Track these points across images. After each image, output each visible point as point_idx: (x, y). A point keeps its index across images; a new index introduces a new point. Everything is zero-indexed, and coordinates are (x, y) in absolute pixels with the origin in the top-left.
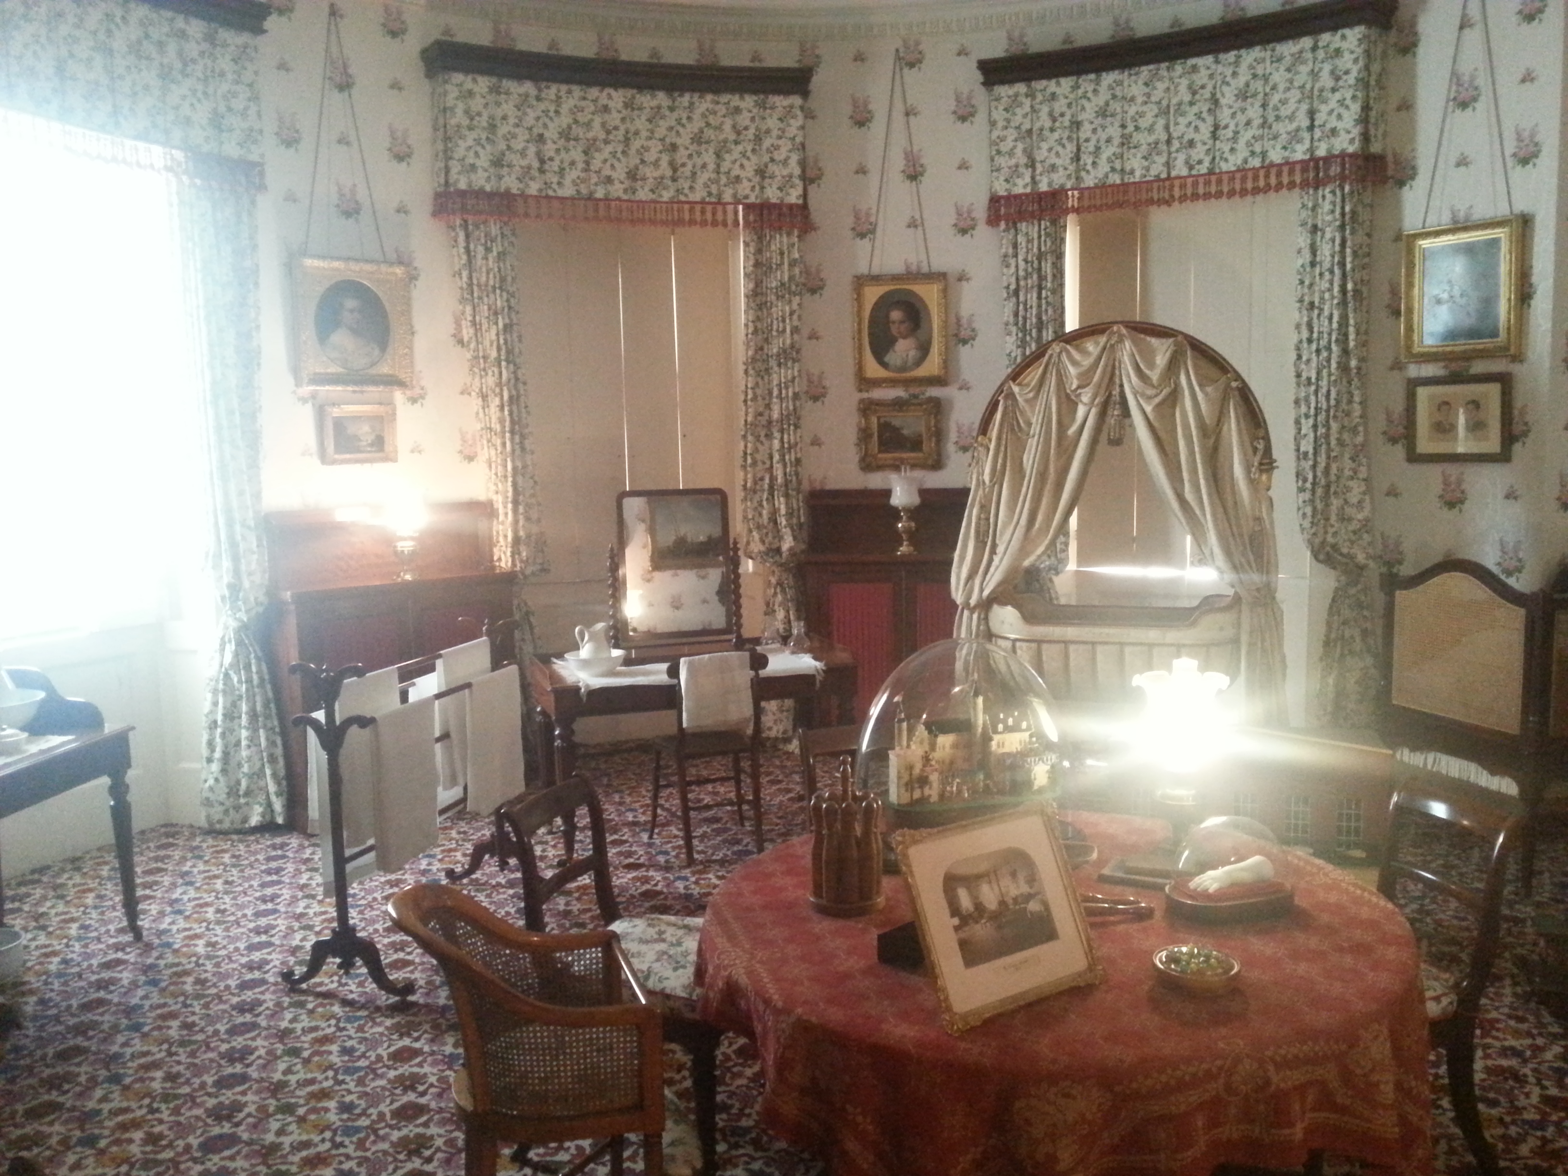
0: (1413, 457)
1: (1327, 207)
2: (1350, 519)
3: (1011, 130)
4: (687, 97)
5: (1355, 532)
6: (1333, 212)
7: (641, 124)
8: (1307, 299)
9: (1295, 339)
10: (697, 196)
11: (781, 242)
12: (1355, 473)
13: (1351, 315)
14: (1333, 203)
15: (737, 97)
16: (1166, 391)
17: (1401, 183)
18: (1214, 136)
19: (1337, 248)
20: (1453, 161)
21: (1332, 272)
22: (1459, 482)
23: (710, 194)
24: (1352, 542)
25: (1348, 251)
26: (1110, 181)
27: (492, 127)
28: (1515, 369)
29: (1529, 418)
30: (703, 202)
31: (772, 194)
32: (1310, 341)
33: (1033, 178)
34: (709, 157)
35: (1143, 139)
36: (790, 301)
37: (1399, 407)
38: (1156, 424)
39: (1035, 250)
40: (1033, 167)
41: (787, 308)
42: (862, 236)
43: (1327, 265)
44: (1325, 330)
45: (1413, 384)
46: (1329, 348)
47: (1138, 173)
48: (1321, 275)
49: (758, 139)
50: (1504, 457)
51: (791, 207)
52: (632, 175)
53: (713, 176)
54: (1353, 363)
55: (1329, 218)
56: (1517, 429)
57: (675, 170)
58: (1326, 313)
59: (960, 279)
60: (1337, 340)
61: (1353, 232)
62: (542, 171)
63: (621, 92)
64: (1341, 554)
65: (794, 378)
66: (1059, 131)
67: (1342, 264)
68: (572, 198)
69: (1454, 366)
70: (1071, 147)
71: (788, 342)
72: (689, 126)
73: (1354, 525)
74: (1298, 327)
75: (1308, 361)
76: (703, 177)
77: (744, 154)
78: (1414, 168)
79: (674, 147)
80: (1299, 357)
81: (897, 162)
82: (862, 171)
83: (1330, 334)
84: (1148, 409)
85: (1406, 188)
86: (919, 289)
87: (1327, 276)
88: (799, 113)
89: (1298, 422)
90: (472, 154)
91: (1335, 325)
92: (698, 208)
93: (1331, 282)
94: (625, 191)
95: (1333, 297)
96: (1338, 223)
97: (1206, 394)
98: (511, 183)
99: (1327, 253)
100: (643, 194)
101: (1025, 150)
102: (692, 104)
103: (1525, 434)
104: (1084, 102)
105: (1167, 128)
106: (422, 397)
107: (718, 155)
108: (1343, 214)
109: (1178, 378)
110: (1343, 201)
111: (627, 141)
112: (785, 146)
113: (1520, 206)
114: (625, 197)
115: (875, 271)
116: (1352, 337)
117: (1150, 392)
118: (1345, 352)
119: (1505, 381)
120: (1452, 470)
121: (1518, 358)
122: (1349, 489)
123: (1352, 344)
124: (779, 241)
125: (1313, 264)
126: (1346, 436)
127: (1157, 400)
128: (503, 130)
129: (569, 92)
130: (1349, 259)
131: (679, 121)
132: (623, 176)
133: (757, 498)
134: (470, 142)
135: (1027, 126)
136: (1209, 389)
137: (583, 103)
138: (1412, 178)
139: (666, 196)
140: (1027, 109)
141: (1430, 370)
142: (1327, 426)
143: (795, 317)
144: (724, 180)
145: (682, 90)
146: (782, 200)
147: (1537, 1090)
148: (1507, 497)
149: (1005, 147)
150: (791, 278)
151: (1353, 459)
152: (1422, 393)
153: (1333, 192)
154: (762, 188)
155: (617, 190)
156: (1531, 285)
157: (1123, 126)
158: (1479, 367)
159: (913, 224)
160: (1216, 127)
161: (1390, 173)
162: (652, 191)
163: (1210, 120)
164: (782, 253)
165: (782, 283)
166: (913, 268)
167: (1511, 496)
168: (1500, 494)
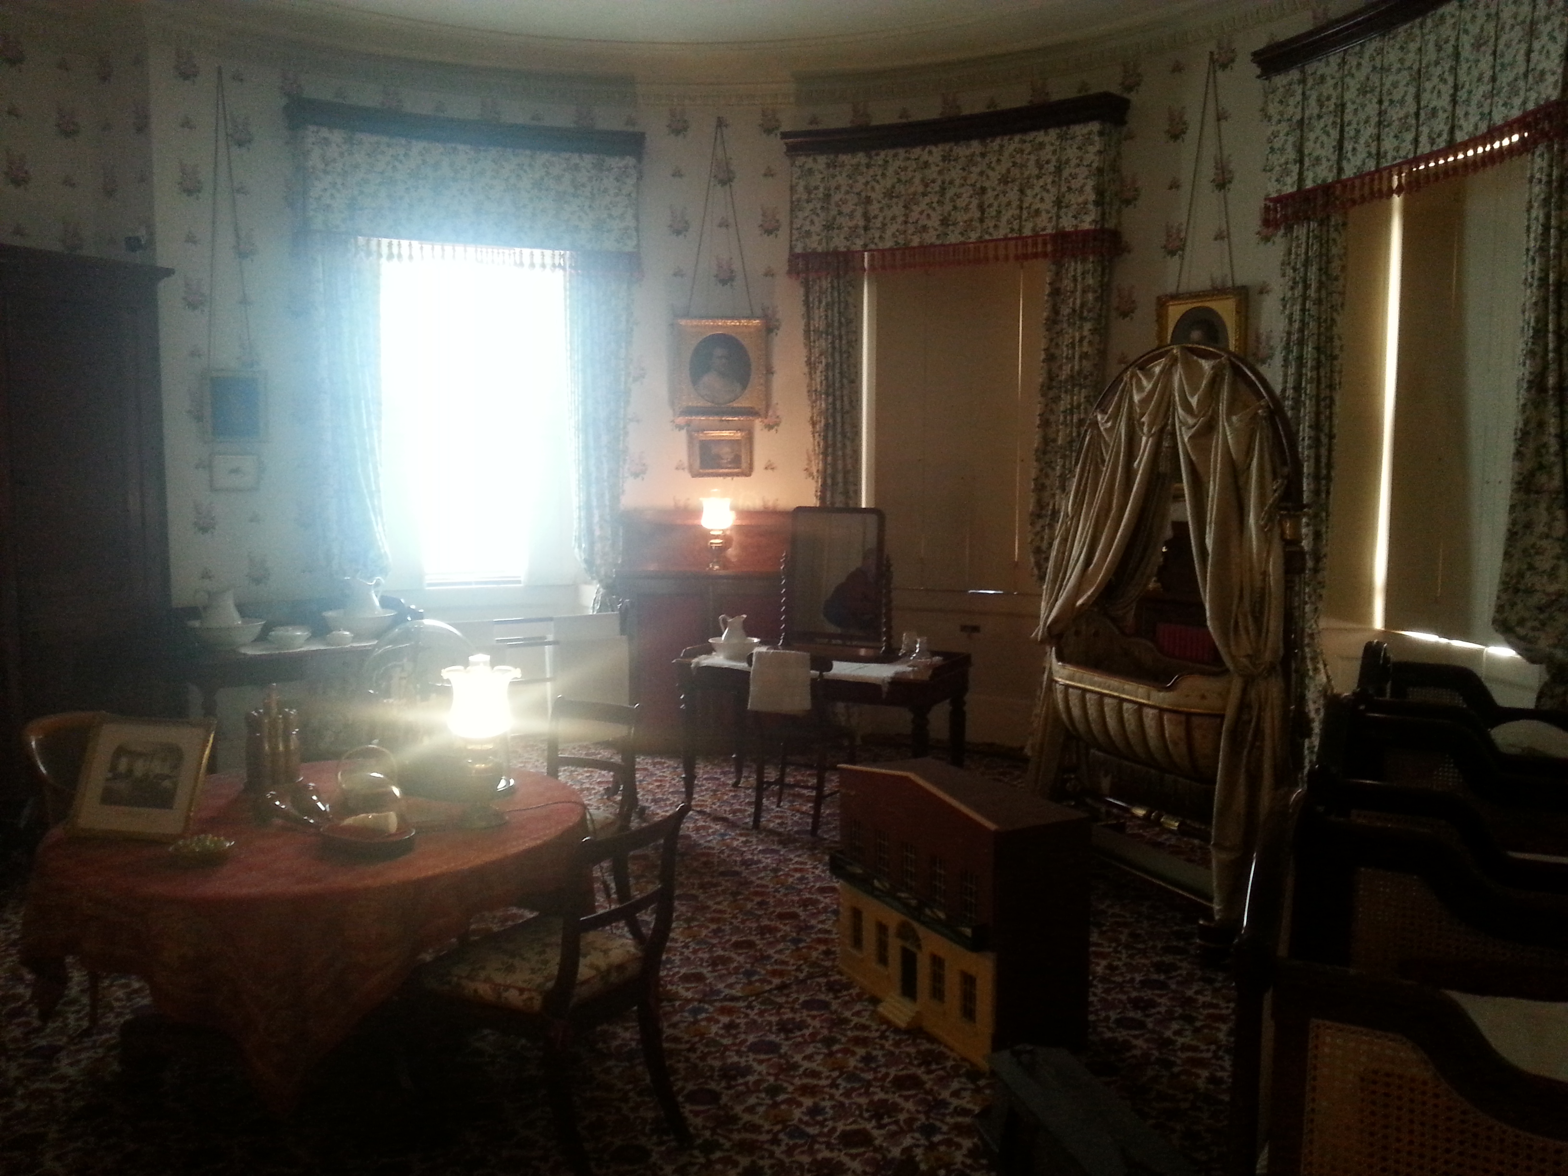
2: (1530, 591)
3: (1284, 124)
4: (998, 141)
6: (1539, 181)
7: (956, 174)
10: (1000, 234)
11: (1075, 270)
13: (1551, 318)
14: (1542, 169)
15: (1042, 133)
16: (1203, 420)
18: (1454, 101)
19: (1542, 229)
23: (1012, 230)
25: (1552, 232)
26: (1366, 169)
27: (827, 197)
30: (1006, 239)
31: (1068, 223)
33: (1301, 173)
34: (1013, 195)
35: (1395, 114)
36: (1081, 328)
38: (1194, 458)
39: (1303, 256)
40: (1301, 162)
41: (1077, 335)
42: (1172, 253)
47: (1389, 156)
49: (1059, 170)
51: (1086, 233)
52: (945, 222)
53: (1017, 212)
57: (983, 212)
59: (1261, 292)
62: (866, 228)
63: (940, 147)
65: (1079, 405)
66: (1326, 118)
67: (1545, 250)
68: (891, 249)
70: (1335, 134)
71: (1077, 368)
72: (998, 168)
73: (1536, 599)
76: (1007, 215)
77: (1044, 188)
79: (983, 190)
81: (1208, 171)
82: (1175, 185)
88: (1097, 138)
90: (808, 222)
92: (1002, 244)
94: (938, 236)
96: (1543, 196)
97: (1231, 424)
98: (839, 243)
100: (954, 238)
101: (1294, 145)
102: (1001, 146)
104: (1348, 80)
105: (1418, 98)
106: (777, 424)
107: (1022, 191)
108: (1550, 183)
109: (1218, 404)
110: (1551, 167)
111: (943, 190)
112: (1083, 172)
114: (938, 242)
115: (1183, 289)
118: (1544, 366)
124: (1074, 268)
126: (1537, 478)
127: (1195, 430)
128: (836, 197)
129: (895, 155)
130: (1552, 242)
131: (989, 166)
132: (937, 224)
133: (1041, 522)
134: (807, 213)
135: (1298, 117)
136: (1234, 419)
137: (908, 163)
139: (974, 236)
140: (1299, 97)
143: (1085, 343)
144: (1025, 214)
145: (994, 135)
146: (1076, 227)
149: (1277, 144)
150: (1083, 305)
154: (1059, 217)
155: (931, 238)
157: (1380, 102)
159: (1219, 237)
160: (1456, 88)
162: (962, 234)
163: (1450, 80)
164: (1075, 279)
165: (1074, 310)
166: (1218, 283)
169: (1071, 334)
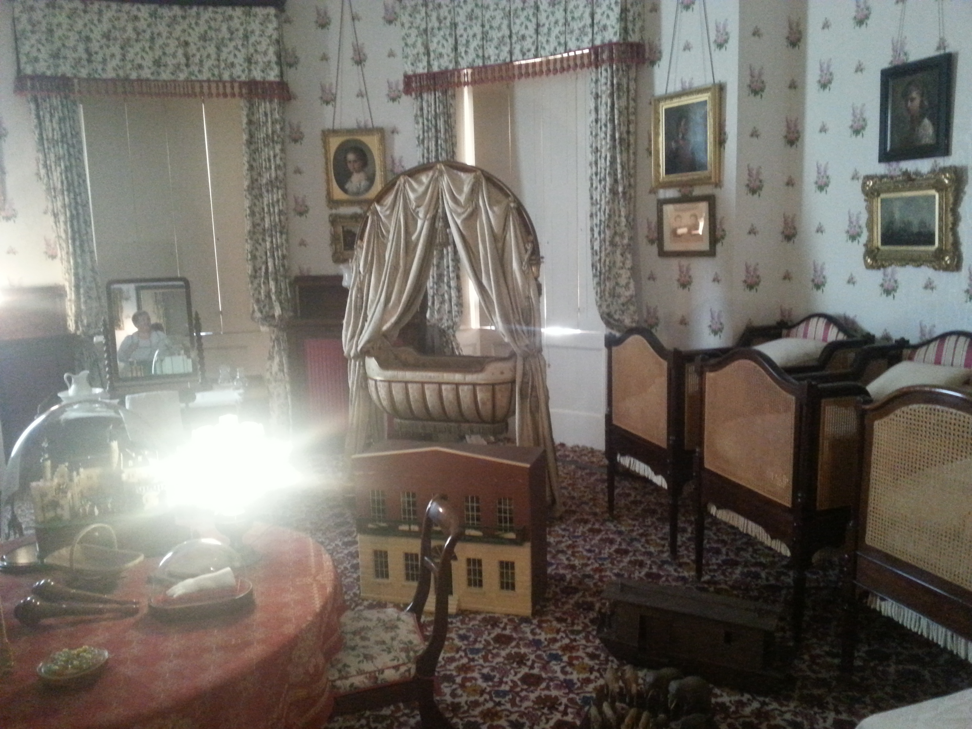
0: (663, 253)
1: (603, 80)
2: (619, 296)
3: (413, 29)
4: (195, 9)
5: (623, 305)
6: (606, 84)
7: (162, 28)
8: (594, 146)
9: (589, 172)
10: (204, 76)
11: (265, 108)
12: (624, 264)
13: (618, 156)
14: (606, 78)
15: (230, 8)
16: (469, 210)
17: (653, 63)
18: (537, 32)
19: (609, 109)
20: (682, 47)
21: (606, 126)
22: (688, 270)
23: (213, 75)
24: (623, 312)
25: (616, 111)
26: (476, 64)
27: (50, 31)
28: (717, 192)
29: (725, 227)
30: (209, 81)
31: (257, 75)
32: (596, 174)
33: (429, 62)
34: (212, 50)
35: (495, 35)
36: (274, 148)
37: (654, 219)
38: (464, 233)
39: (433, 112)
40: (428, 55)
41: (272, 153)
42: (327, 103)
43: (603, 121)
44: (603, 166)
45: (662, 203)
46: (605, 179)
47: (492, 58)
48: (601, 128)
49: (246, 37)
50: (711, 253)
51: (271, 83)
52: (157, 63)
53: (216, 63)
54: (620, 189)
55: (604, 88)
56: (719, 233)
57: (188, 59)
58: (603, 155)
59: (393, 132)
60: (609, 173)
61: (619, 97)
62: (89, 61)
63: (147, 6)
64: (615, 320)
65: (278, 201)
66: (444, 30)
67: (612, 120)
68: (112, 80)
69: (686, 190)
70: (451, 41)
71: (273, 175)
72: (197, 29)
73: (622, 300)
74: (591, 164)
75: (596, 188)
76: (208, 64)
77: (236, 48)
78: (660, 52)
79: (187, 44)
80: (592, 185)
81: (348, 53)
82: (325, 58)
83: (605, 170)
84: (459, 222)
85: (656, 67)
86: (365, 139)
87: (603, 129)
88: (274, 19)
89: (592, 230)
90: (35, 49)
91: (608, 163)
92: (205, 85)
93: (606, 134)
94: (152, 74)
95: (607, 143)
96: (609, 92)
97: (493, 212)
98: (66, 69)
99: (603, 113)
100: (165, 76)
101: (423, 44)
102: (198, 14)
103: (723, 237)
104: (458, 9)
105: (509, 27)
106: (15, 216)
107: (218, 48)
108: (612, 85)
109: (478, 200)
110: (612, 77)
111: (152, 39)
112: (265, 42)
113: (719, 78)
114: (152, 78)
115: (337, 126)
116: (619, 171)
117: (460, 210)
118: (616, 181)
119: (711, 200)
120: (684, 262)
121: (718, 184)
122: (619, 276)
123: (619, 176)
124: (264, 107)
125: (597, 121)
126: (617, 239)
127: (464, 216)
128: (59, 33)
129: (108, 7)
130: (616, 117)
131: (190, 26)
132: (150, 64)
133: (256, 281)
134: (33, 41)
135: (423, 26)
136: (495, 209)
137: (119, 14)
138: (659, 59)
139: (182, 77)
140: (423, 14)
141: (671, 193)
142: (604, 232)
143: (278, 158)
144: (223, 65)
145: (191, 5)
146: (264, 78)
148: (714, 280)
149: (410, 41)
150: (273, 132)
151: (622, 255)
152: (668, 209)
153: (606, 70)
154: (250, 70)
155: (146, 74)
156: (725, 134)
157: (483, 26)
158: (698, 191)
159: (360, 95)
160: (538, 25)
161: (647, 55)
162: (172, 74)
163: (534, 20)
164: (266, 115)
165: (267, 136)
166: (362, 124)
167: (716, 280)
168: (711, 278)
169: (266, 152)
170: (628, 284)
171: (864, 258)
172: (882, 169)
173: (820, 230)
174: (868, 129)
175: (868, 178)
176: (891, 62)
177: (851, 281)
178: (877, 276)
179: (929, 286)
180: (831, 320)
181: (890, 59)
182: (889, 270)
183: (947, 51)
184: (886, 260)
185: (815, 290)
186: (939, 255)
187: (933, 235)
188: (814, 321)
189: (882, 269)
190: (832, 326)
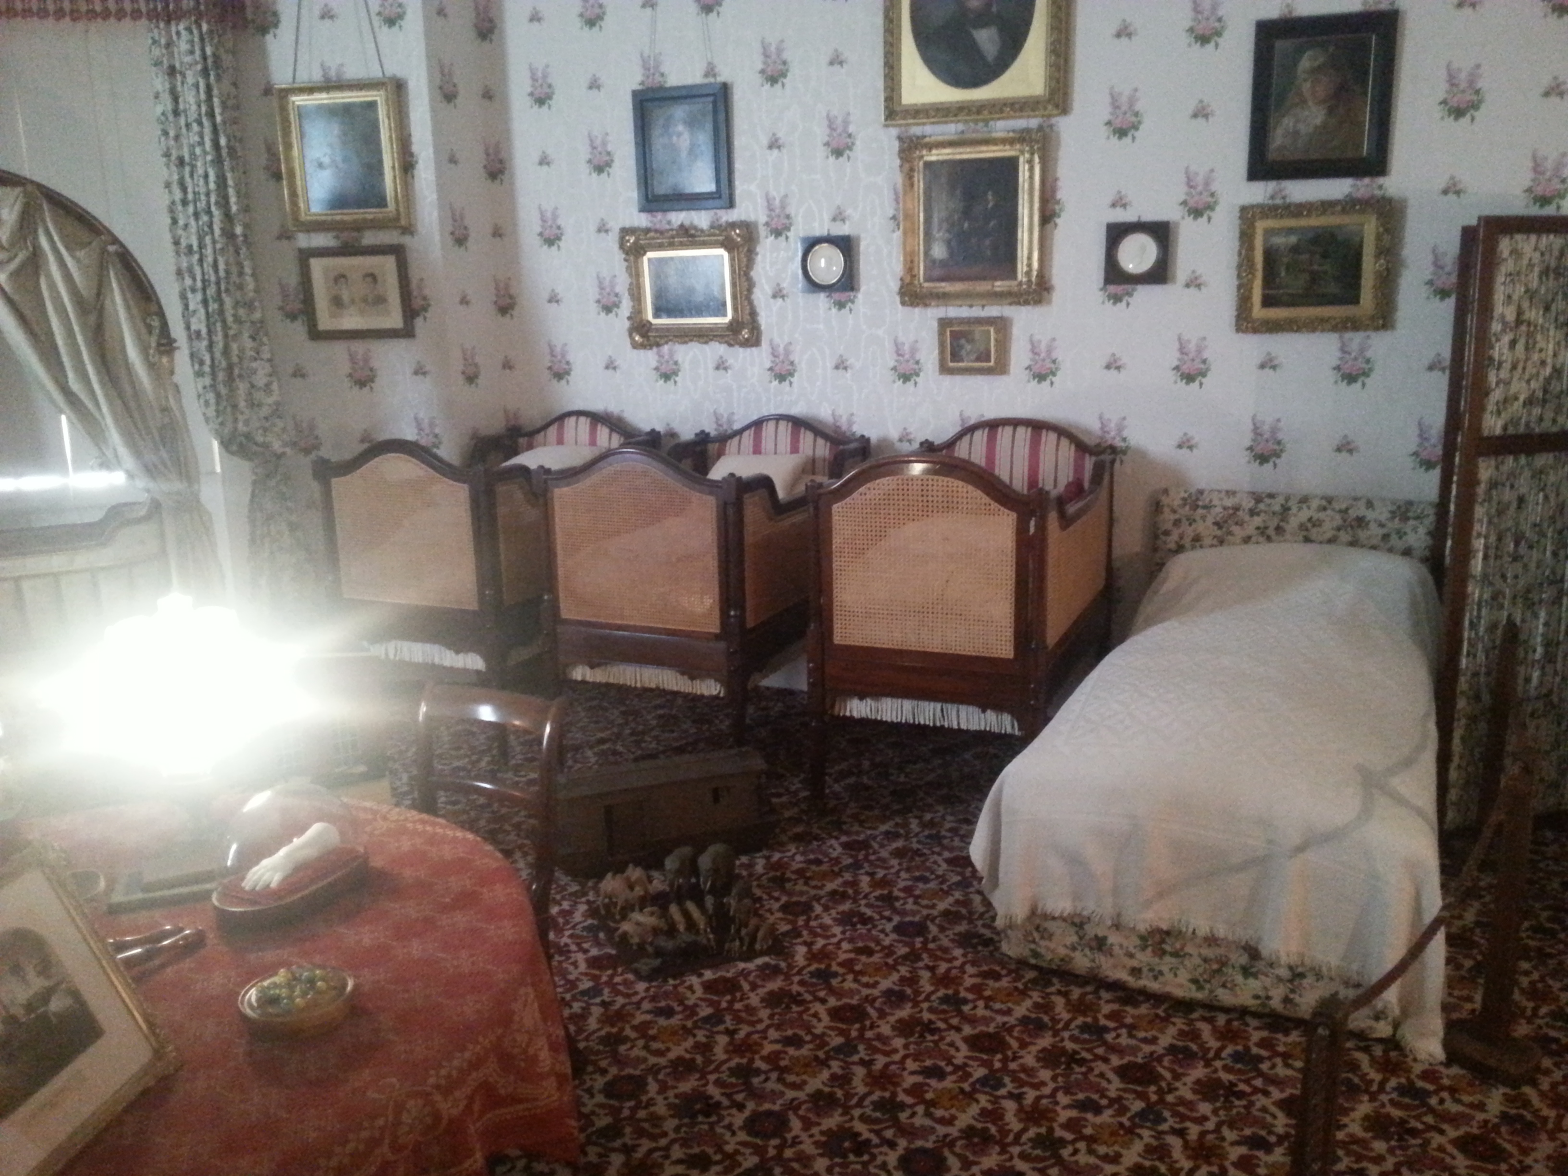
0: (316, 335)
1: (184, 46)
5: (266, 419)
6: (192, 52)
8: (174, 154)
9: (166, 201)
12: (258, 353)
13: (229, 175)
14: (191, 42)
16: (21, 256)
17: (263, 30)
19: (203, 96)
20: (317, 12)
21: (200, 124)
22: (366, 360)
24: (265, 430)
25: (216, 101)
28: (406, 240)
29: (427, 292)
32: (185, 203)
37: (293, 280)
38: (16, 297)
43: (193, 115)
44: (202, 190)
45: (305, 256)
46: (209, 212)
48: (188, 126)
50: (407, 333)
54: (239, 230)
55: (188, 59)
56: (417, 303)
58: (200, 171)
60: (217, 203)
61: (219, 78)
64: (256, 444)
67: (211, 115)
69: (345, 235)
74: (168, 185)
75: (186, 226)
78: (275, 14)
80: (175, 221)
83: (208, 195)
85: (269, 37)
87: (195, 127)
89: (183, 297)
91: (212, 186)
93: (201, 135)
95: (205, 153)
96: (199, 67)
97: (78, 261)
99: (192, 100)
103: (425, 309)
108: (205, 58)
109: (36, 238)
113: (392, 69)
118: (228, 216)
119: (398, 252)
120: (359, 347)
121: (408, 230)
122: (254, 372)
123: (234, 208)
125: (176, 113)
127: (13, 266)
130: (217, 111)
136: (81, 254)
138: (276, 25)
141: (321, 240)
142: (219, 299)
147: (580, 957)
148: (416, 373)
151: (253, 338)
152: (317, 265)
153: (189, 29)
156: (412, 155)
158: (369, 239)
161: (249, 15)
167: (420, 371)
168: (409, 371)
170: (268, 385)
171: (630, 335)
172: (642, 220)
173: (554, 299)
174: (616, 164)
175: (625, 232)
176: (642, 83)
177: (610, 366)
178: (650, 357)
179: (721, 366)
180: (597, 419)
181: (639, 78)
182: (666, 348)
183: (720, 79)
184: (661, 337)
185: (555, 382)
186: (734, 328)
187: (724, 304)
188: (571, 422)
189: (655, 349)
190: (599, 427)
